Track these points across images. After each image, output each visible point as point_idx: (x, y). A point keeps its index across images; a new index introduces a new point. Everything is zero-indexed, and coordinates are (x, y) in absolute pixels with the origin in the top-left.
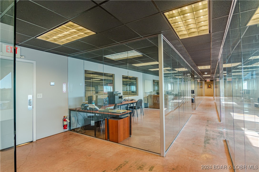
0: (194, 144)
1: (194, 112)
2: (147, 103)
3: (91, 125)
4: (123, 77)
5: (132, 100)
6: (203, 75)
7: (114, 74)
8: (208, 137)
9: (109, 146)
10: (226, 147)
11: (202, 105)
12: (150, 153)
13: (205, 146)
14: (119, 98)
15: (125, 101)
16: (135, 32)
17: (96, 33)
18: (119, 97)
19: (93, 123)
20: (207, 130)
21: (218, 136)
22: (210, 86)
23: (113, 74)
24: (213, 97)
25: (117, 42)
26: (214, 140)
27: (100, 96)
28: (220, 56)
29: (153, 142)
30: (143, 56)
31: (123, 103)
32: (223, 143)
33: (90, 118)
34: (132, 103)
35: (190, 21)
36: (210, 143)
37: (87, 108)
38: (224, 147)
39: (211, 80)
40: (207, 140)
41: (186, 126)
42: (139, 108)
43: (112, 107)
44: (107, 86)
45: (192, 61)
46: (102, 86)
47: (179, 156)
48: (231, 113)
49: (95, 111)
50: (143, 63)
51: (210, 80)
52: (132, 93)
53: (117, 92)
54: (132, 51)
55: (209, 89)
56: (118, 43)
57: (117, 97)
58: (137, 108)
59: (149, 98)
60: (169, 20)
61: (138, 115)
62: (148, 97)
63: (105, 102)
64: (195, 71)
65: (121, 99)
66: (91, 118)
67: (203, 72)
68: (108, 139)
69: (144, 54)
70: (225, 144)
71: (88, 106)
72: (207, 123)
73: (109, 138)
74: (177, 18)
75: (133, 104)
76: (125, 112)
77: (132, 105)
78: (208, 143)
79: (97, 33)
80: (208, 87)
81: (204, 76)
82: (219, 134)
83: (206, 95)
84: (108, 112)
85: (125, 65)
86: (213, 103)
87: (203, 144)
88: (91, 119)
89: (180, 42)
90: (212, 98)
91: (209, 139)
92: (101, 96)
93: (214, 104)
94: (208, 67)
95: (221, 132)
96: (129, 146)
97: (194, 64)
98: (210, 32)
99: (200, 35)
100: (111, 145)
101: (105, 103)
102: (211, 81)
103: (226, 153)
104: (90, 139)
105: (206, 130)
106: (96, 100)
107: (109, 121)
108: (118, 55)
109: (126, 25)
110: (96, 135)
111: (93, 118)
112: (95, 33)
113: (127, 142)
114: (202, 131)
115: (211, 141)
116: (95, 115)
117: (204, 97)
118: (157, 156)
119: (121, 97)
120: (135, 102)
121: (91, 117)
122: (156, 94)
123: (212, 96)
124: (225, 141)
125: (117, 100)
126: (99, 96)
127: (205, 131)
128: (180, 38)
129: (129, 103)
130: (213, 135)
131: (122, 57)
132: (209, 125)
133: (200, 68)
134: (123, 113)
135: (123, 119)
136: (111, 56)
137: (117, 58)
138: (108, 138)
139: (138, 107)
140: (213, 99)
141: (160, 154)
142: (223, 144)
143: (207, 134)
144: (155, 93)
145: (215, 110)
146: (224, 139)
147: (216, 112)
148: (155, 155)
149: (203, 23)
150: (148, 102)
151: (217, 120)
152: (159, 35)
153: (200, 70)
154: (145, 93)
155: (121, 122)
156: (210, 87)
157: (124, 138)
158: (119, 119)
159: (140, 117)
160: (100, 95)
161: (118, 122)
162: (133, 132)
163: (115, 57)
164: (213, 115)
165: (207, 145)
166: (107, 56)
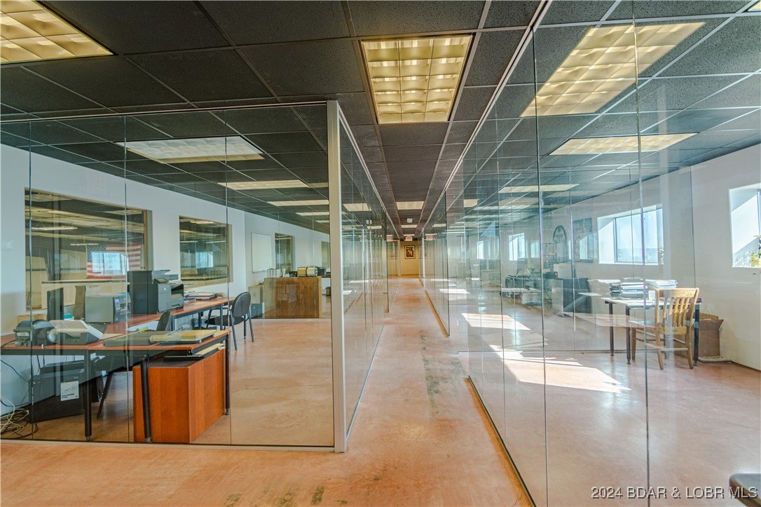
0: (406, 400)
1: (387, 319)
2: (259, 302)
3: (62, 400)
4: (182, 221)
5: (215, 297)
6: (402, 224)
7: (151, 212)
8: (431, 377)
9: (153, 461)
10: (473, 393)
11: (398, 300)
12: (302, 452)
13: (432, 401)
14: (172, 294)
15: (191, 301)
16: (260, 77)
17: (111, 51)
18: (172, 290)
19: (69, 390)
20: (426, 361)
21: (453, 371)
22: (411, 252)
23: (146, 211)
24: (418, 280)
25: (189, 102)
26: (446, 382)
27: (95, 288)
28: (451, 179)
29: (301, 417)
30: (263, 158)
31: (186, 309)
32: (465, 387)
33: (51, 375)
34: (218, 307)
35: (413, 80)
36: (441, 390)
37: (47, 335)
38: (470, 395)
39: (416, 237)
40: (433, 382)
41: (377, 358)
42: (238, 320)
43: (153, 324)
44: (106, 254)
45: (389, 187)
46: (83, 253)
47: (382, 439)
48: (463, 314)
49: (87, 344)
50: (258, 181)
51: (413, 237)
52: (198, 275)
53: (166, 274)
54: (211, 141)
55: (410, 260)
56: (192, 104)
57: (164, 290)
58: (233, 320)
59: (266, 288)
60: (370, 64)
61: (237, 343)
62: (260, 284)
63: (118, 308)
64: (387, 214)
65: (179, 296)
66: (58, 374)
67: (404, 216)
68: (146, 437)
69: (268, 154)
70: (471, 387)
71: (50, 329)
72: (422, 343)
73: (150, 433)
74: (385, 64)
75: (220, 309)
76: (212, 336)
77: (216, 313)
78: (437, 392)
79: (115, 54)
80: (408, 255)
81: (403, 226)
82: (452, 367)
83: (404, 275)
84: (151, 343)
85: (193, 183)
86: (421, 292)
87: (428, 397)
88: (55, 378)
89: (378, 132)
90: (416, 280)
91: (437, 383)
92: (99, 288)
93: (425, 295)
94: (418, 205)
95: (457, 361)
96: (231, 445)
97: (391, 194)
98: (449, 120)
99: (427, 120)
100: (162, 457)
101: (119, 313)
102: (415, 239)
103: (477, 407)
104: (68, 453)
105: (424, 360)
106: (77, 302)
107: (149, 373)
108: (176, 145)
109: (237, 50)
110: (91, 434)
111: (65, 373)
112: (108, 53)
113: (220, 432)
114: (416, 363)
115: (442, 386)
116: (88, 357)
117: (401, 280)
118: (325, 453)
119: (178, 289)
120: (226, 304)
121: (55, 371)
122: (288, 275)
123: (416, 275)
124: (469, 380)
125: (165, 300)
126: (90, 287)
127: (423, 363)
128: (381, 122)
129: (206, 309)
130: (442, 370)
131: (189, 156)
132: (428, 348)
133: (402, 206)
134: (203, 340)
135: (202, 361)
136: (149, 145)
137: (170, 156)
138: (147, 435)
139: (236, 318)
140: (420, 283)
141: (333, 447)
142: (467, 387)
143: (428, 369)
144: (284, 272)
145: (430, 309)
146: (464, 377)
147: (433, 315)
148: (319, 454)
149: (437, 93)
150: (261, 301)
151: (441, 334)
152: (329, 102)
153: (399, 211)
154: (253, 272)
155: (195, 370)
156: (410, 256)
157: (209, 423)
158: (190, 362)
159: (243, 346)
160: (97, 284)
161: (187, 371)
162: (233, 396)
163: (161, 151)
164: (431, 322)
165: (436, 396)
166: (134, 145)
